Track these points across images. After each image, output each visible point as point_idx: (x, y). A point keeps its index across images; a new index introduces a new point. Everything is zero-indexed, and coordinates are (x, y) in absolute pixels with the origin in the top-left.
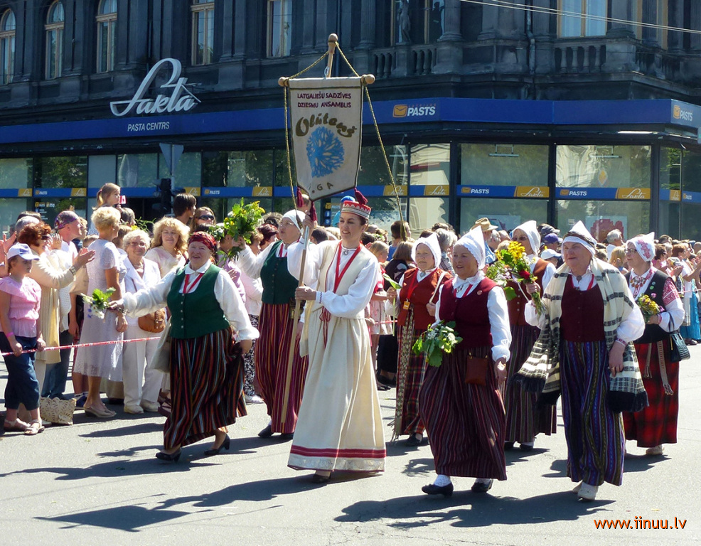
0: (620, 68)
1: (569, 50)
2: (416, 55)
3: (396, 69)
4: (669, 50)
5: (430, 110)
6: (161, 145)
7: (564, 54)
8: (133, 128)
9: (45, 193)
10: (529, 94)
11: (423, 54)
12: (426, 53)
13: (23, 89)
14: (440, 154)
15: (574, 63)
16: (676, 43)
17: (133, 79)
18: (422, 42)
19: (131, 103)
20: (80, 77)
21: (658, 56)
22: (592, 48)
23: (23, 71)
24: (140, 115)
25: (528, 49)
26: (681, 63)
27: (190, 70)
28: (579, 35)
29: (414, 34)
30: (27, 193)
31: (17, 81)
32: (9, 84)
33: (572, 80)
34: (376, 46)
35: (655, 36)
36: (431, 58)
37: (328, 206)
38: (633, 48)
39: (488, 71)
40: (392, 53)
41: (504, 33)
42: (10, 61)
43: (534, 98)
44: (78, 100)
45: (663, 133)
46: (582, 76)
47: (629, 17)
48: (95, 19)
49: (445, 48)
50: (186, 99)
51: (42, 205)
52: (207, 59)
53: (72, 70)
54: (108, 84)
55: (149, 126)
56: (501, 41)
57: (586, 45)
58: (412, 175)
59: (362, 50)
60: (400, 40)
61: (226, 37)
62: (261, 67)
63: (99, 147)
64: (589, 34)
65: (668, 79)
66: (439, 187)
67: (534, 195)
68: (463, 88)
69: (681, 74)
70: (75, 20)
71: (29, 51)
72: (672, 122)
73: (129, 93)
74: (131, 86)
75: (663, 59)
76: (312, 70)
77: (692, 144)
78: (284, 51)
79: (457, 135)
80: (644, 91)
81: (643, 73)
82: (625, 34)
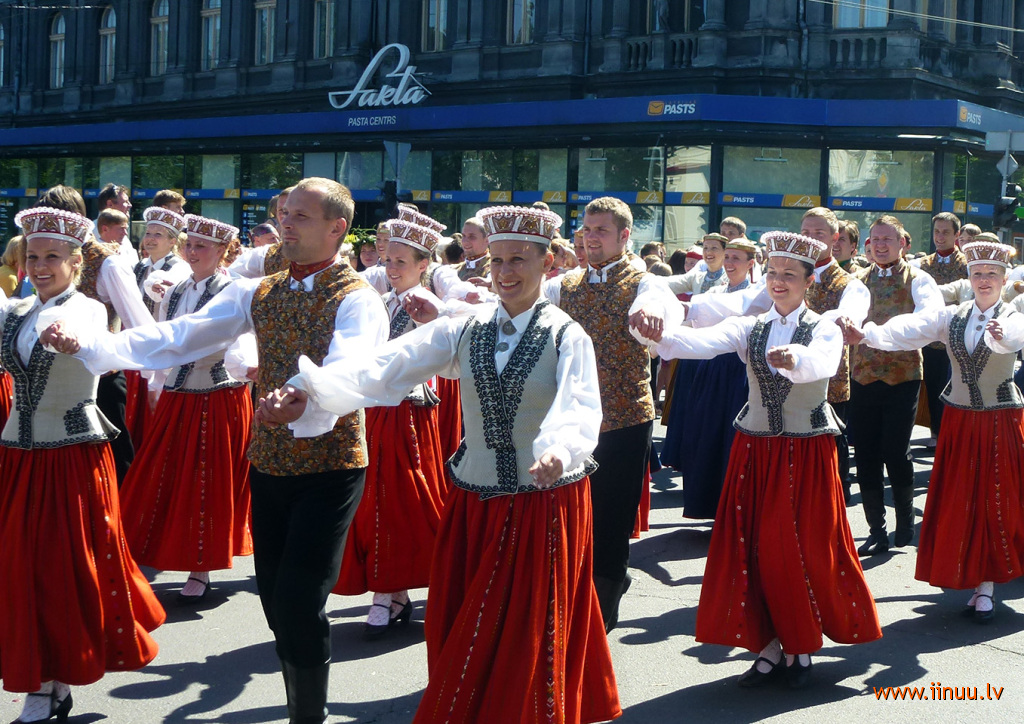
0: (902, 64)
1: (846, 43)
2: (675, 44)
3: (652, 61)
4: (958, 46)
5: (690, 108)
6: (385, 142)
7: (840, 47)
8: (354, 122)
9: (254, 194)
10: (800, 91)
11: (682, 44)
12: (686, 45)
13: (229, 75)
14: (702, 155)
15: (851, 58)
16: (965, 37)
17: (354, 66)
18: (682, 30)
19: (353, 94)
20: (295, 63)
21: (945, 50)
22: (871, 41)
23: (229, 56)
24: (362, 108)
25: (800, 41)
26: (971, 59)
27: (419, 58)
28: (857, 25)
29: (673, 22)
30: (234, 194)
31: (222, 67)
32: (214, 69)
33: (848, 76)
34: (630, 33)
35: (942, 29)
36: (692, 48)
37: (574, 214)
38: (917, 41)
39: (754, 64)
40: (648, 42)
41: (774, 21)
42: (215, 45)
43: (806, 96)
44: (291, 89)
45: (948, 138)
46: (860, 72)
47: (913, 8)
49: (707, 38)
50: (414, 91)
51: (251, 208)
52: (439, 45)
53: (285, 56)
54: (326, 71)
55: (373, 121)
56: (770, 31)
57: (865, 37)
58: (669, 179)
59: (614, 38)
60: (657, 27)
61: (461, 19)
62: (499, 54)
63: (316, 144)
64: (868, 24)
65: (955, 77)
66: (698, 195)
67: (804, 205)
68: (726, 82)
69: (970, 71)
71: (236, 33)
72: (958, 125)
73: (351, 82)
74: (352, 74)
75: (950, 54)
76: (558, 60)
77: (979, 151)
78: (526, 38)
79: (719, 136)
80: (928, 90)
81: (928, 70)
82: (907, 26)
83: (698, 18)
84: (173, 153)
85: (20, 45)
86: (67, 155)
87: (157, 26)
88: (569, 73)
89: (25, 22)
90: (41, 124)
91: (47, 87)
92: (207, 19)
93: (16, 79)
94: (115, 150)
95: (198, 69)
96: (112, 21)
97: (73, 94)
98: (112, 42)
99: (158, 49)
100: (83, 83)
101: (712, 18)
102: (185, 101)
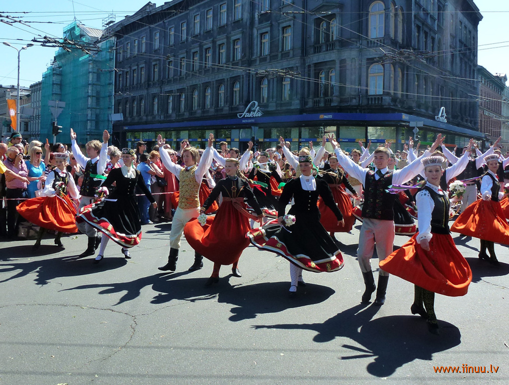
0: (387, 104)
1: (372, 99)
2: (326, 100)
3: (321, 104)
4: (402, 99)
5: (330, 116)
6: (252, 126)
7: (370, 100)
8: (243, 121)
11: (328, 100)
13: (212, 110)
14: (334, 128)
15: (373, 102)
16: (404, 97)
17: (244, 107)
18: (328, 96)
19: (244, 114)
20: (229, 106)
21: (398, 100)
22: (378, 98)
23: (213, 105)
24: (246, 118)
25: (360, 98)
26: (405, 102)
27: (260, 105)
28: (375, 94)
29: (326, 94)
30: (214, 140)
31: (211, 108)
32: (208, 108)
33: (372, 107)
34: (315, 97)
35: (397, 95)
36: (331, 101)
37: (300, 144)
38: (391, 98)
39: (347, 105)
40: (319, 99)
41: (353, 93)
42: (209, 102)
43: (361, 113)
44: (228, 113)
45: (399, 123)
46: (376, 106)
47: (390, 89)
48: (233, 90)
49: (335, 98)
50: (259, 113)
52: (265, 101)
53: (226, 105)
54: (237, 108)
55: (249, 121)
56: (351, 96)
59: (311, 98)
60: (322, 95)
61: (271, 94)
62: (281, 104)
63: (234, 127)
64: (377, 94)
65: (401, 107)
68: (340, 109)
69: (405, 105)
70: (227, 90)
71: (214, 99)
72: (402, 120)
73: (243, 111)
74: (243, 109)
75: (400, 101)
76: (296, 104)
77: (408, 126)
78: (287, 99)
79: (338, 123)
80: (394, 111)
81: (394, 105)
82: (388, 94)
83: (332, 93)
84: (198, 130)
85: (161, 103)
86: (172, 131)
87: (195, 98)
88: (299, 108)
89: (162, 98)
90: (166, 123)
91: (168, 113)
92: (207, 96)
93: (160, 111)
94: (184, 129)
95: (205, 108)
96: (184, 97)
97: (174, 115)
98: (183, 102)
99: (195, 104)
100: (176, 112)
101: (336, 93)
102: (202, 116)
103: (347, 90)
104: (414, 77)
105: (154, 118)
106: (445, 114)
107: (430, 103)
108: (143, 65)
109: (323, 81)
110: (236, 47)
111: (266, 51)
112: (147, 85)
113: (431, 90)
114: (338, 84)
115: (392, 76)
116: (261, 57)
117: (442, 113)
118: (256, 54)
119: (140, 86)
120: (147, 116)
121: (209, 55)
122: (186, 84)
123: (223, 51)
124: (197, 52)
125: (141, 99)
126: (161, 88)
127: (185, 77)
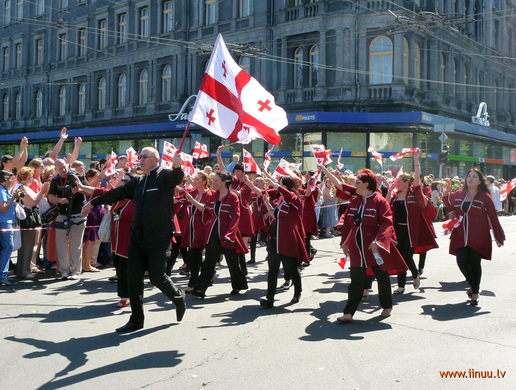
0: (398, 98)
1: (375, 90)
2: (306, 92)
3: (297, 99)
4: (421, 90)
5: (313, 117)
6: (191, 134)
7: (373, 92)
8: (179, 126)
10: (357, 110)
11: (309, 92)
12: (310, 92)
13: (129, 109)
14: (318, 136)
15: (378, 96)
16: (424, 86)
17: (179, 104)
18: (308, 86)
19: (178, 115)
20: (155, 104)
21: (415, 92)
22: (385, 89)
23: (130, 102)
25: (357, 89)
26: (426, 95)
28: (380, 83)
29: (305, 83)
31: (127, 106)
32: (123, 107)
33: (377, 103)
34: (288, 89)
35: (414, 83)
36: (313, 94)
38: (404, 89)
39: (338, 99)
40: (295, 92)
41: (345, 82)
42: (124, 97)
43: (360, 112)
44: (154, 114)
45: (418, 127)
46: (381, 101)
47: (402, 74)
48: (161, 78)
49: (319, 89)
53: (151, 101)
54: (168, 107)
56: (344, 86)
57: (383, 88)
58: (305, 146)
59: (282, 90)
60: (299, 85)
63: (164, 135)
64: (384, 82)
65: (420, 103)
67: (360, 156)
68: (327, 107)
69: (426, 100)
70: (152, 78)
71: (132, 93)
72: (422, 122)
73: (177, 110)
74: (178, 107)
75: (418, 94)
77: (431, 132)
79: (325, 128)
80: (409, 108)
81: (408, 100)
82: (400, 82)
83: (315, 82)
84: (107, 140)
85: (48, 99)
87: (101, 90)
89: (50, 90)
90: (56, 130)
91: (59, 115)
92: (121, 87)
93: (47, 112)
94: (85, 139)
95: (117, 107)
96: (84, 89)
97: (69, 118)
98: (84, 97)
99: (102, 100)
100: (73, 113)
101: (321, 81)
102: (112, 119)
103: (338, 78)
104: (439, 56)
105: (38, 122)
106: (486, 114)
107: (463, 96)
108: (20, 40)
109: (301, 63)
110: (165, 12)
111: (213, 18)
112: (25, 72)
113: (465, 77)
114: (324, 67)
115: (405, 55)
116: (204, 28)
117: (482, 112)
118: (197, 23)
119: (15, 72)
120: (26, 119)
121: (124, 23)
122: (88, 69)
123: (146, 18)
124: (104, 19)
125: (17, 93)
126: (48, 76)
127: (86, 58)
